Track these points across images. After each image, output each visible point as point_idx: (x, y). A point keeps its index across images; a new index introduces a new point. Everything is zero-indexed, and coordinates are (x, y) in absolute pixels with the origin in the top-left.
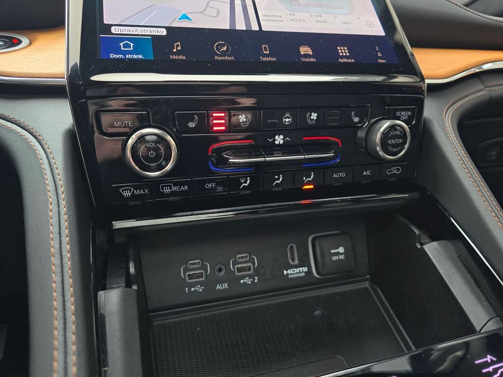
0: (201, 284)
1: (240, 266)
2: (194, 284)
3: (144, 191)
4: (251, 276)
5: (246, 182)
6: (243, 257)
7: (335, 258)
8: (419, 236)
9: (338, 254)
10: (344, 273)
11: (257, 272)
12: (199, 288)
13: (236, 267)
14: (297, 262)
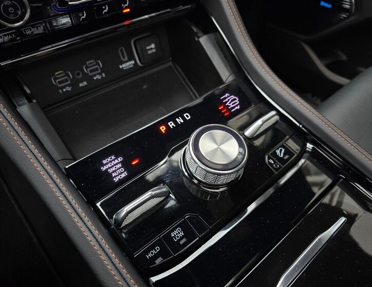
0: (69, 85)
1: (91, 69)
2: (64, 87)
3: (12, 36)
4: (100, 74)
5: (83, 15)
6: (91, 63)
7: (150, 52)
8: (197, 32)
9: (151, 49)
10: (156, 60)
11: (103, 70)
12: (68, 89)
13: (88, 70)
14: (126, 59)
